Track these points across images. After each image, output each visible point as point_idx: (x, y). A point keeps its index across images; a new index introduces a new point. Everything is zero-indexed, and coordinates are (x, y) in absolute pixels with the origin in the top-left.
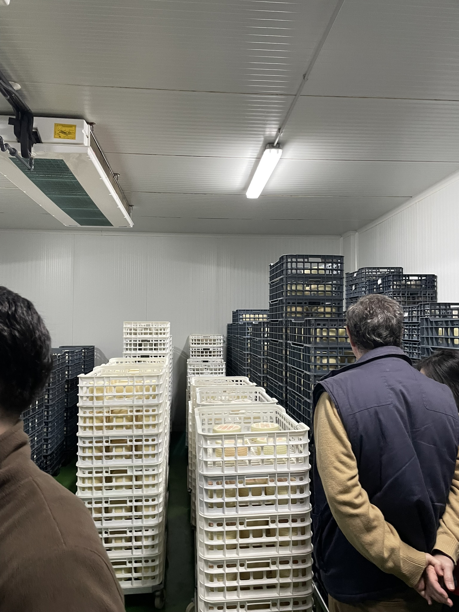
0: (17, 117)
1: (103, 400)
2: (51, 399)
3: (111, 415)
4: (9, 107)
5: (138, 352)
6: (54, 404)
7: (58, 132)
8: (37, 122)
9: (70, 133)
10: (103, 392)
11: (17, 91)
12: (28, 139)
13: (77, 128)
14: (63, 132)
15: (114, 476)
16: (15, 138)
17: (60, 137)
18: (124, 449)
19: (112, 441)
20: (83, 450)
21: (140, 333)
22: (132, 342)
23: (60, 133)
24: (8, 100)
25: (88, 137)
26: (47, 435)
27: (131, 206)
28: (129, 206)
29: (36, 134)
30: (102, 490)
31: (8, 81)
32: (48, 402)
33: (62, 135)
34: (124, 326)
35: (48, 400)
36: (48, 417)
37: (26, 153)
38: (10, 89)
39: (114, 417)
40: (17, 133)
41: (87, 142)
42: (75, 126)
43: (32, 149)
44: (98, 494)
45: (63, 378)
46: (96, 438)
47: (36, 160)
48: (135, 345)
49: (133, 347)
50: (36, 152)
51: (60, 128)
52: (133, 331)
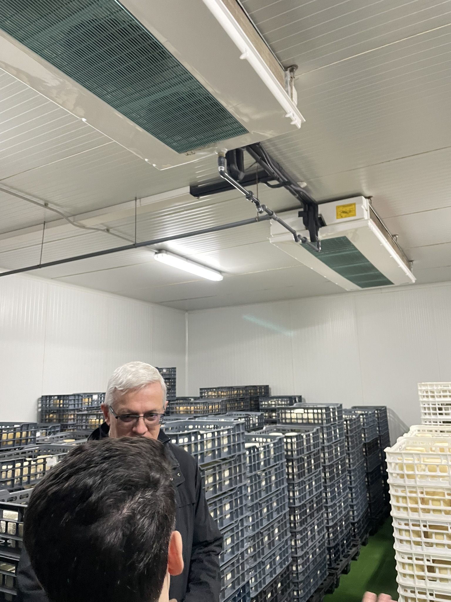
0: (305, 209)
1: (415, 478)
2: (352, 464)
3: (426, 496)
4: (298, 202)
5: (440, 417)
6: (355, 469)
7: (339, 213)
8: (322, 209)
9: (350, 211)
10: (413, 470)
11: (304, 188)
12: (315, 226)
13: (357, 206)
14: (344, 212)
15: (437, 567)
16: (304, 227)
17: (342, 217)
18: (445, 536)
19: (430, 526)
20: (400, 532)
21: (439, 396)
22: (431, 406)
23: (342, 214)
24: (298, 198)
25: (367, 211)
26: (352, 502)
27: (412, 261)
28: (409, 262)
29: (321, 219)
30: (425, 580)
31: (296, 183)
32: (350, 467)
33: (344, 215)
34: (419, 388)
35: (350, 465)
36: (351, 482)
37: (314, 238)
38: (299, 189)
39: (430, 499)
40: (306, 223)
41: (366, 215)
42: (355, 204)
43: (319, 233)
44: (420, 584)
45: (361, 441)
46: (412, 520)
47: (322, 241)
48: (435, 409)
49: (432, 411)
50: (322, 235)
51: (341, 209)
52: (430, 394)
